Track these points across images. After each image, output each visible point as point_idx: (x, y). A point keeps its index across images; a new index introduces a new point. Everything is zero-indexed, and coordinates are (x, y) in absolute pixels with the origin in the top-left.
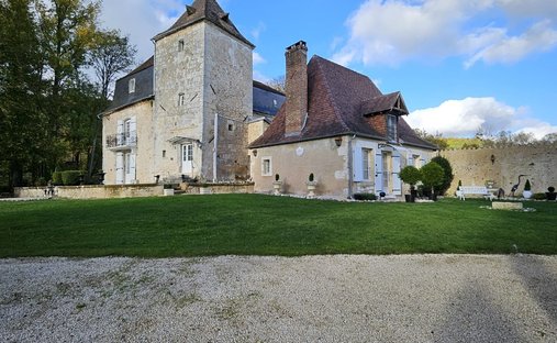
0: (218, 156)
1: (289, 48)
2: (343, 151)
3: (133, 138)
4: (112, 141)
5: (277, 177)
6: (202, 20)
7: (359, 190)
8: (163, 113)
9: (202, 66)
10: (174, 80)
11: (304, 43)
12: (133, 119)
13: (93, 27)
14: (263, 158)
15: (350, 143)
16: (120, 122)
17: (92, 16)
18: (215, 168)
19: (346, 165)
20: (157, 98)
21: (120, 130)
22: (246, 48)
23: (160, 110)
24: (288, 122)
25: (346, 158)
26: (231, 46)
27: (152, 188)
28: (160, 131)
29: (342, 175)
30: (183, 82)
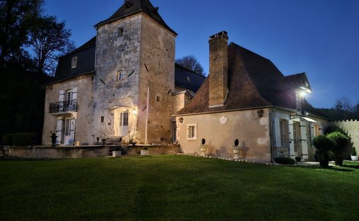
0: (149, 122)
1: (213, 37)
2: (264, 121)
3: (74, 106)
4: (54, 108)
5: (204, 141)
6: (140, 12)
7: (279, 154)
8: (102, 86)
9: (138, 49)
10: (113, 59)
11: (226, 33)
12: (75, 90)
13: (36, 14)
14: (188, 125)
15: (270, 115)
16: (62, 92)
17: (36, 5)
18: (146, 132)
19: (268, 133)
20: (98, 73)
21: (61, 98)
22: (170, 35)
23: (100, 83)
24: (211, 96)
25: (267, 127)
26: (160, 34)
27: (99, 150)
28: (99, 100)
29: (263, 141)
30: (121, 61)
